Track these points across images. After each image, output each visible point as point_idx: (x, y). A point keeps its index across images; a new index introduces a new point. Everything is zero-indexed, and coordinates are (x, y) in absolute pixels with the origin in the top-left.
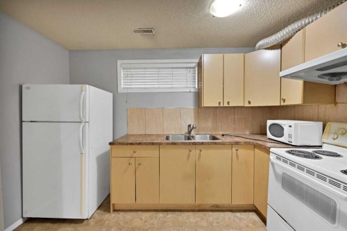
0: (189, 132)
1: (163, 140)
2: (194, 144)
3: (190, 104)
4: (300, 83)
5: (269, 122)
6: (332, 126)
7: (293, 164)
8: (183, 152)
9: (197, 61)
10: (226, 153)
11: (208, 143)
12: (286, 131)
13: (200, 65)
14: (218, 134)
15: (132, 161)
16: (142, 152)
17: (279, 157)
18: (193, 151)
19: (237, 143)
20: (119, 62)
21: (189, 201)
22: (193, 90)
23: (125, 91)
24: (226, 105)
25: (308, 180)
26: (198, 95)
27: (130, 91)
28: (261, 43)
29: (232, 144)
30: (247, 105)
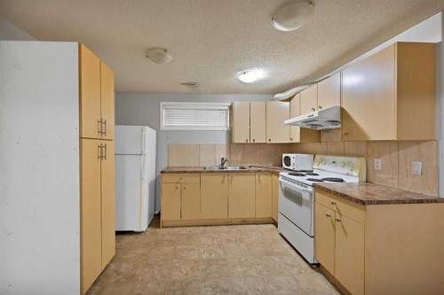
0: (223, 164)
1: (202, 169)
2: (228, 172)
3: (223, 141)
4: (298, 128)
5: (284, 155)
6: (318, 157)
7: (292, 181)
8: (219, 178)
9: (229, 104)
10: (251, 178)
11: (238, 172)
12: (292, 161)
13: (231, 108)
14: (246, 166)
15: (179, 186)
16: (187, 179)
17: (284, 177)
18: (227, 177)
19: (259, 171)
20: (162, 104)
21: (223, 216)
22: (225, 129)
23: (167, 129)
24: (252, 142)
25: (293, 187)
26: (230, 133)
27: (171, 129)
28: (277, 96)
29: (255, 172)
30: (268, 142)
